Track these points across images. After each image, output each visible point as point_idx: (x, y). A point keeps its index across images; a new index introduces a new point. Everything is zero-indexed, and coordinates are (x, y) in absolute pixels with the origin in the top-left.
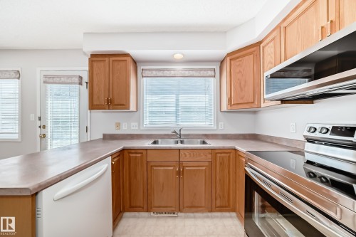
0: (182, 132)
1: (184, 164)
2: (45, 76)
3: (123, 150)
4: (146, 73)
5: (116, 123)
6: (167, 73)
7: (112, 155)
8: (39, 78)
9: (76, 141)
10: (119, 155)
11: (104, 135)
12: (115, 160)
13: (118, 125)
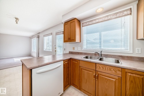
0: (102, 53)
1: (99, 73)
2: (56, 33)
3: (71, 59)
4: (84, 25)
5: (73, 47)
6: (94, 22)
7: (64, 60)
8: (55, 34)
9: (62, 53)
10: (69, 61)
11: (69, 52)
12: (66, 63)
13: (74, 48)
